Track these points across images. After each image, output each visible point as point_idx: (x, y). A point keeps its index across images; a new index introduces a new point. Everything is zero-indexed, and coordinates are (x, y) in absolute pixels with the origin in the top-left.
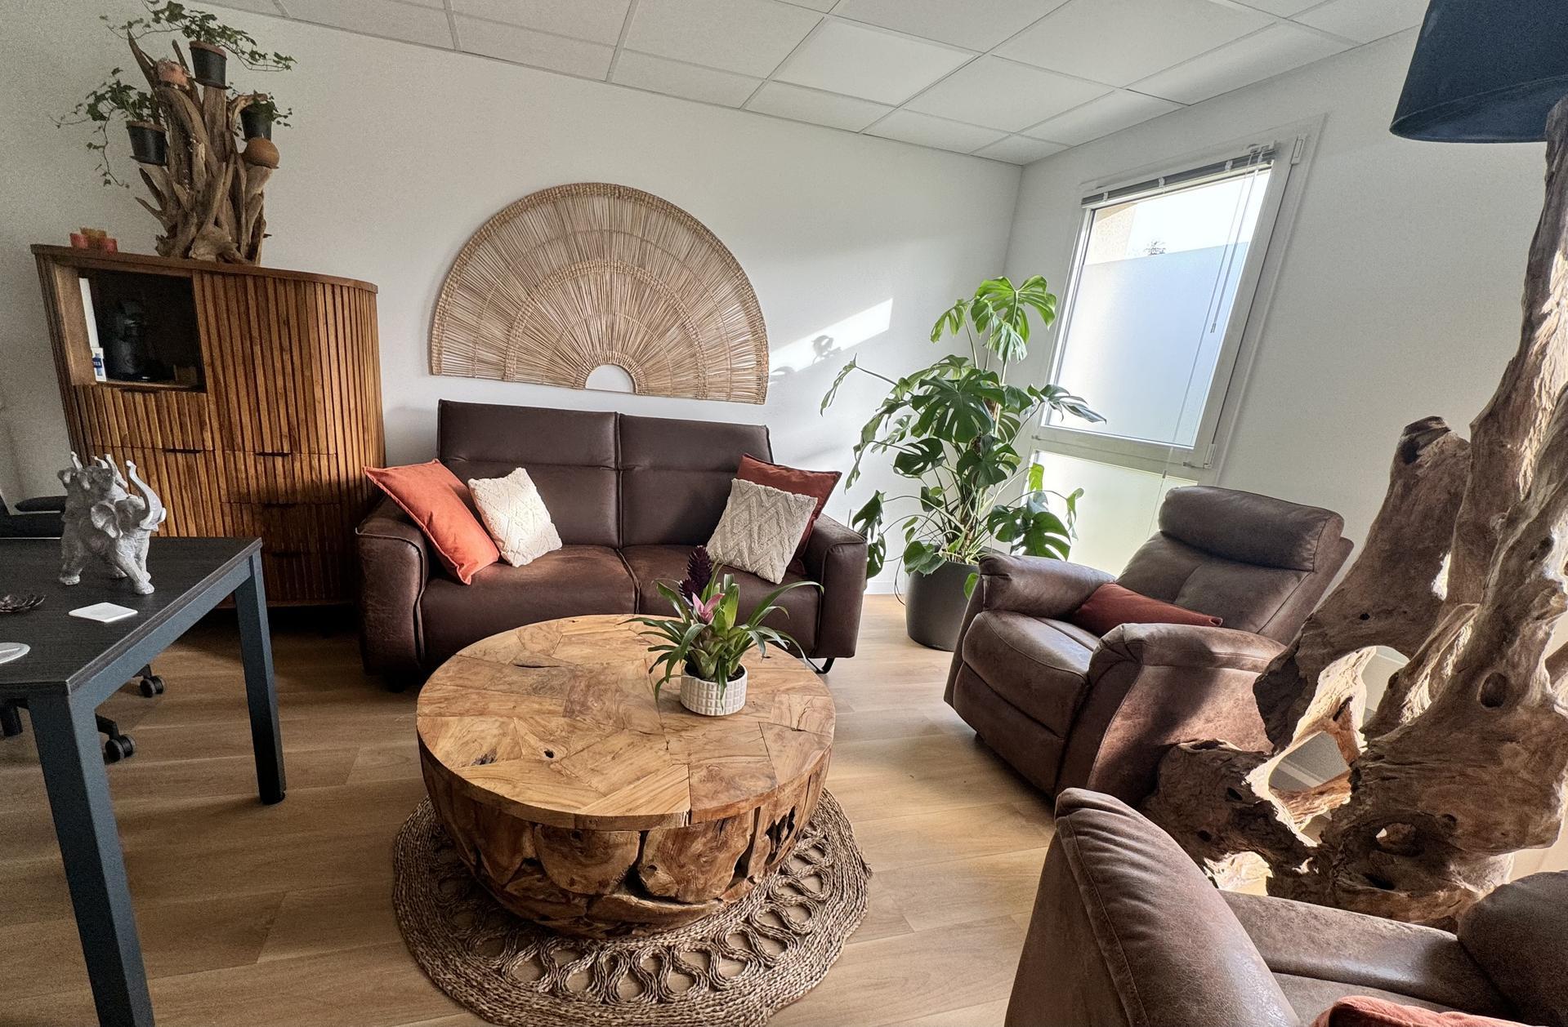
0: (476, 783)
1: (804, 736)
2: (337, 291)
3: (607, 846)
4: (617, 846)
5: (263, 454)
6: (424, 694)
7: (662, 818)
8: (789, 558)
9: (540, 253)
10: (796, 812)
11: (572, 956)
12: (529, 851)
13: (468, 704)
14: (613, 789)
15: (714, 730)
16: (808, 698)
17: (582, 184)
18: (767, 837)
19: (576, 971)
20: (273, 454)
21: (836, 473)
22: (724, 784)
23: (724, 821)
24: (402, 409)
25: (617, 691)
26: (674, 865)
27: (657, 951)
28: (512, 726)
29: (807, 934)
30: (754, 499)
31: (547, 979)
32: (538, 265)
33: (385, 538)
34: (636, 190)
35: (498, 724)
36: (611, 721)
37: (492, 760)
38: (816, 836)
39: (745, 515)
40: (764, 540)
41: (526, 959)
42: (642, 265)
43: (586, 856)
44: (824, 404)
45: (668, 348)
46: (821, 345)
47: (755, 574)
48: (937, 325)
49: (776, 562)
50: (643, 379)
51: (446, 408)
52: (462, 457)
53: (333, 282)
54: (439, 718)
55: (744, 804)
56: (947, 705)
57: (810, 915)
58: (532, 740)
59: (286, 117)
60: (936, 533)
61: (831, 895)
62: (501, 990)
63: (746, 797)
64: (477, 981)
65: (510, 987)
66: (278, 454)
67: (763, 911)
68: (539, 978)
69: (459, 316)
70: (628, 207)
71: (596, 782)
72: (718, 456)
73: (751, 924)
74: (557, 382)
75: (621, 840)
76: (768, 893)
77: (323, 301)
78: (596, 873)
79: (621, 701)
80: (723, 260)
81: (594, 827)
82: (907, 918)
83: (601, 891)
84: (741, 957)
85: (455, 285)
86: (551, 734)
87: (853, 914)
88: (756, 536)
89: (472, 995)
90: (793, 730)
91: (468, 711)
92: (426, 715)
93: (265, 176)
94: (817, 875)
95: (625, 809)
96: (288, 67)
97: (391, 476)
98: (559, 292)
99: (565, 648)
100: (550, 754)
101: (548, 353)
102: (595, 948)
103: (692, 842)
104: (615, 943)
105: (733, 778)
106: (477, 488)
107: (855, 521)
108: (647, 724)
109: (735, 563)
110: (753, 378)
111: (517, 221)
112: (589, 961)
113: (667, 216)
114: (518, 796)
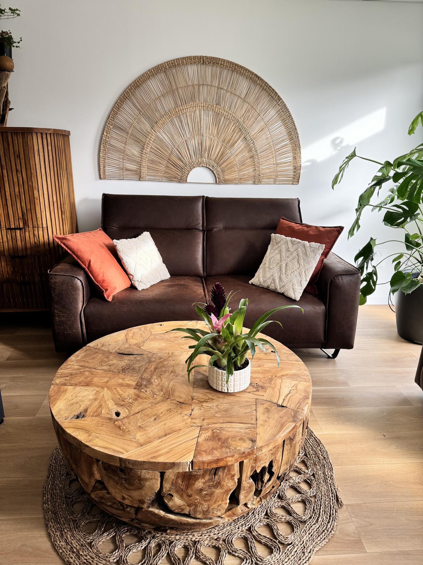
0: (68, 431)
1: (285, 410)
2: (44, 136)
3: (141, 479)
4: (146, 480)
5: (10, 229)
6: (60, 371)
7: (173, 465)
8: (305, 284)
9: (158, 102)
10: (274, 464)
11: (135, 540)
12: (97, 476)
13: (82, 379)
14: (149, 441)
15: (224, 403)
16: (294, 382)
17: (181, 58)
18: (251, 480)
19: (134, 551)
20: (15, 229)
21: (340, 227)
22: (220, 443)
23: (217, 469)
24: (86, 200)
25: (172, 372)
26: (185, 495)
27: (187, 544)
28: (102, 393)
29: (289, 544)
30: (284, 246)
31: (116, 553)
32: (157, 110)
33: (63, 275)
34: (213, 58)
35: (94, 392)
36: (162, 393)
37: (83, 416)
38: (307, 473)
39: (278, 256)
40: (289, 272)
41: (108, 538)
42: (218, 104)
43: (128, 484)
44: (335, 181)
45: (236, 154)
46: (335, 143)
47: (283, 294)
48: (413, 123)
49: (296, 287)
50: (221, 174)
51: (106, 198)
52: (115, 227)
53: (41, 131)
54: (63, 387)
55: (230, 459)
56: (416, 385)
57: (294, 530)
58: (111, 404)
59: (19, 43)
60: (416, 265)
61: (310, 518)
62: (89, 557)
63: (231, 454)
64: (76, 549)
65: (94, 556)
66: (17, 229)
67: (261, 524)
68: (112, 552)
69: (114, 144)
70: (209, 70)
71: (140, 436)
72: (265, 219)
73: (251, 532)
74: (171, 179)
75: (148, 476)
76: (267, 511)
77: (37, 142)
78: (136, 494)
79: (172, 380)
80: (270, 95)
81: (131, 466)
82: (363, 541)
83: (141, 506)
84: (240, 556)
85: (111, 127)
86: (123, 400)
87: (323, 534)
88: (284, 270)
89: (72, 558)
90: (279, 406)
91: (80, 383)
92: (57, 384)
93: (8, 76)
94: (303, 502)
95: (150, 457)
96: (18, 15)
97: (68, 240)
98: (170, 125)
99: (150, 343)
100: (118, 414)
101: (165, 163)
102: (149, 536)
103: (195, 481)
104: (162, 534)
105: (227, 439)
106: (117, 245)
107: (356, 258)
108: (184, 396)
109: (270, 287)
110: (291, 168)
111: (144, 85)
112: (144, 544)
113: (233, 71)
114: (89, 442)
